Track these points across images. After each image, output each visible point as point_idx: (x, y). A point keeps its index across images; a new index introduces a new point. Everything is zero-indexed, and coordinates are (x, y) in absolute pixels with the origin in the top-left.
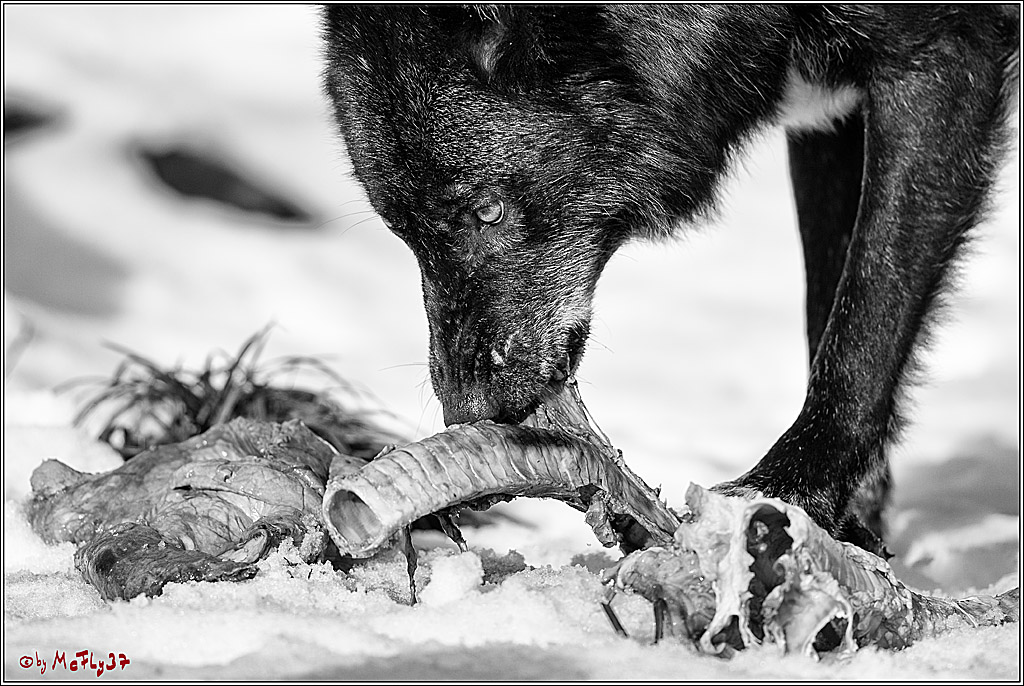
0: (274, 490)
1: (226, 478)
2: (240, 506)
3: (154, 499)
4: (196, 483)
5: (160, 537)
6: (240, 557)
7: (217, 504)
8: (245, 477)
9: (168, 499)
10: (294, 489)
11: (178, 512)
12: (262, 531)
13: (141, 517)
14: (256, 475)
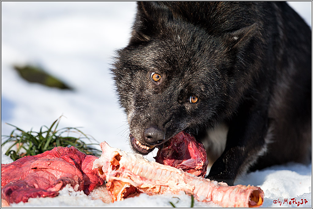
0: (66, 168)
1: (49, 165)
2: (53, 173)
3: (25, 172)
4: (39, 166)
5: (27, 184)
6: (53, 190)
7: (45, 173)
8: (56, 164)
9: (29, 172)
10: (72, 168)
11: (33, 176)
12: (61, 181)
13: (21, 178)
14: (59, 164)
